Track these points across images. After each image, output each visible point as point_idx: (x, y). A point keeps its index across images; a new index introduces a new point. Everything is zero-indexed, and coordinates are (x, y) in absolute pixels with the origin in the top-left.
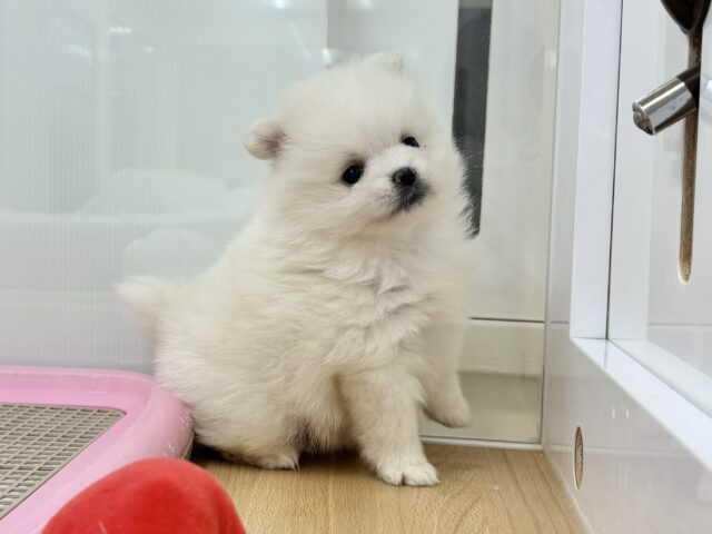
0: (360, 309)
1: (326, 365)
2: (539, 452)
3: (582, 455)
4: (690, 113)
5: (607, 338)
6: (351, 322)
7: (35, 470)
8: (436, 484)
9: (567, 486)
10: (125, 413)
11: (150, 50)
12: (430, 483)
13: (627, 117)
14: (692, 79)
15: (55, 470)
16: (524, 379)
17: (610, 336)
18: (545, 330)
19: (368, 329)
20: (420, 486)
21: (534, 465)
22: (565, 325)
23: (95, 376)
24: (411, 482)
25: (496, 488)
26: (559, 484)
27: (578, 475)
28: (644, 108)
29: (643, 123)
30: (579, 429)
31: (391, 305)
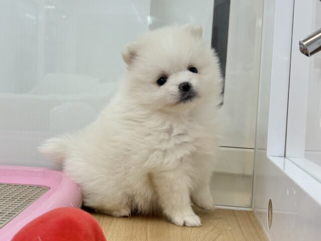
0: (162, 141)
1: (145, 168)
2: (250, 212)
3: (272, 213)
5: (285, 156)
6: (157, 147)
7: (7, 214)
8: (201, 226)
9: (264, 228)
10: (50, 188)
11: (64, 17)
12: (197, 225)
13: (296, 48)
15: (16, 214)
16: (244, 176)
17: (286, 156)
18: (255, 152)
19: (165, 151)
20: (192, 227)
21: (248, 218)
22: (264, 151)
23: (36, 170)
24: (188, 225)
25: (229, 228)
26: (260, 228)
27: (270, 223)
28: (305, 43)
29: (304, 51)
30: (270, 200)
31: (178, 142)
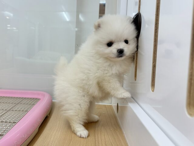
10: (40, 99)
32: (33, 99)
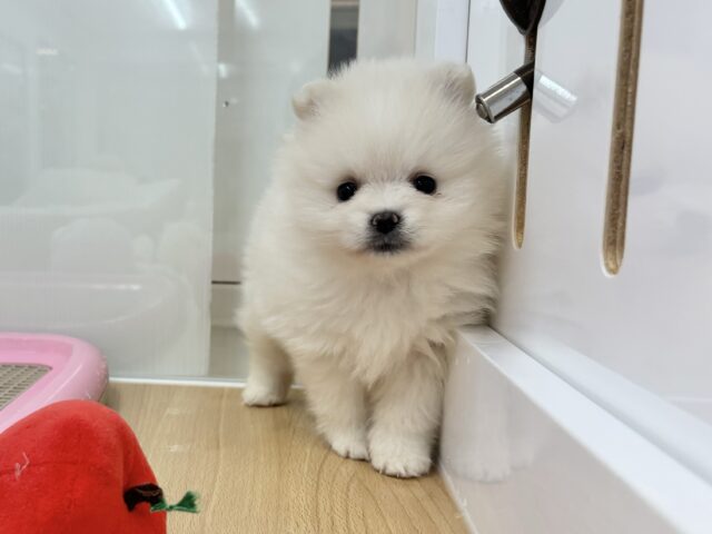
4: (525, 103)
10: (51, 368)
14: (527, 74)
28: (485, 100)
29: (484, 113)
32: (18, 366)
